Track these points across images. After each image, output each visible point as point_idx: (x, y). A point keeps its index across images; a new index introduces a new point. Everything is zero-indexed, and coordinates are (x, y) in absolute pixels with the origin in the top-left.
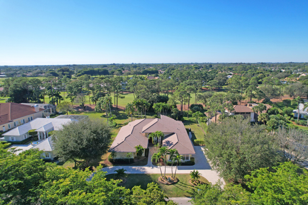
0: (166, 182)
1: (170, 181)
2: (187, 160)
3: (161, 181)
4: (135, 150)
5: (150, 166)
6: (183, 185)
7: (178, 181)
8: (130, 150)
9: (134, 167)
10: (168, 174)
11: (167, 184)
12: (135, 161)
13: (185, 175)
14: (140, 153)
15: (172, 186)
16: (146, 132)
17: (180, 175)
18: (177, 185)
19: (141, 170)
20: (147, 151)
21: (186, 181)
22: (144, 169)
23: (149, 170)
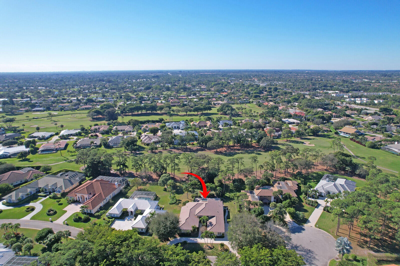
0: (207, 248)
1: (210, 247)
2: (220, 235)
3: (205, 247)
4: (192, 229)
5: (200, 238)
6: (216, 250)
7: (214, 247)
8: (189, 228)
9: (191, 238)
10: (209, 243)
11: (208, 249)
12: (192, 234)
13: (217, 244)
14: (194, 230)
15: (210, 251)
16: (198, 215)
17: (215, 244)
18: (213, 250)
19: (195, 240)
20: (198, 228)
21: (218, 248)
22: (197, 240)
23: (200, 241)
